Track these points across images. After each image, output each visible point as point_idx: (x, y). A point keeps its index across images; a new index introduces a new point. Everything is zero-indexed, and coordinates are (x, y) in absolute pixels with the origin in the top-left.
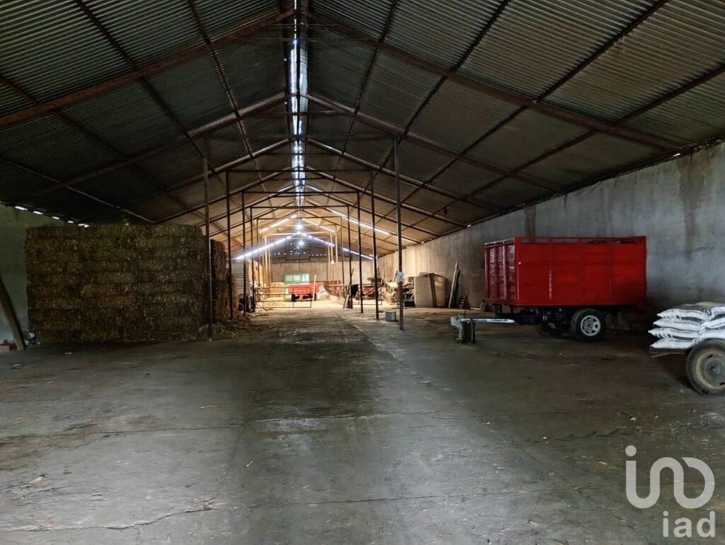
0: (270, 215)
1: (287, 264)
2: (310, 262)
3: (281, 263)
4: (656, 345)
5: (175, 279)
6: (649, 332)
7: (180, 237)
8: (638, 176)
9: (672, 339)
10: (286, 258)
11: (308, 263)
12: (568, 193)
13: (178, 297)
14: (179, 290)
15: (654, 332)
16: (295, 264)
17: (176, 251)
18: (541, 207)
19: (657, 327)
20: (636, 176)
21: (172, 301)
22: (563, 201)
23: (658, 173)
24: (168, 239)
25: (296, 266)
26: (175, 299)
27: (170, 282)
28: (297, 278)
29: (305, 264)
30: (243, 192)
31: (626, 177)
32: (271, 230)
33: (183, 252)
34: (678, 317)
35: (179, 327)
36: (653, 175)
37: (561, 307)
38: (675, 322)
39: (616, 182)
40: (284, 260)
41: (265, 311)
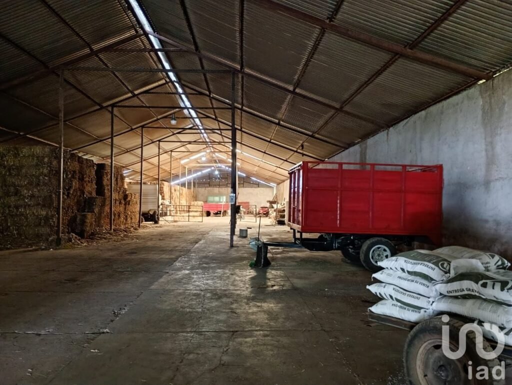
0: (183, 149)
1: (209, 188)
2: (227, 187)
3: (205, 187)
4: (376, 309)
5: (37, 194)
6: (368, 287)
7: (43, 157)
8: (444, 107)
9: (395, 302)
10: (209, 184)
11: (226, 188)
12: (389, 127)
13: (39, 210)
14: (39, 204)
15: (373, 288)
16: (215, 188)
17: (39, 169)
18: (370, 141)
19: (377, 281)
20: (443, 107)
21: (33, 213)
22: (386, 135)
23: (462, 102)
24: (33, 159)
25: (216, 190)
26: (36, 212)
27: (32, 196)
28: (217, 199)
29: (223, 189)
30: (143, 127)
31: (434, 109)
32: (191, 161)
33: (45, 171)
34: (403, 270)
35: (38, 236)
36: (457, 104)
37: (353, 235)
38: (400, 277)
39: (427, 114)
40: (208, 186)
41: (168, 224)
